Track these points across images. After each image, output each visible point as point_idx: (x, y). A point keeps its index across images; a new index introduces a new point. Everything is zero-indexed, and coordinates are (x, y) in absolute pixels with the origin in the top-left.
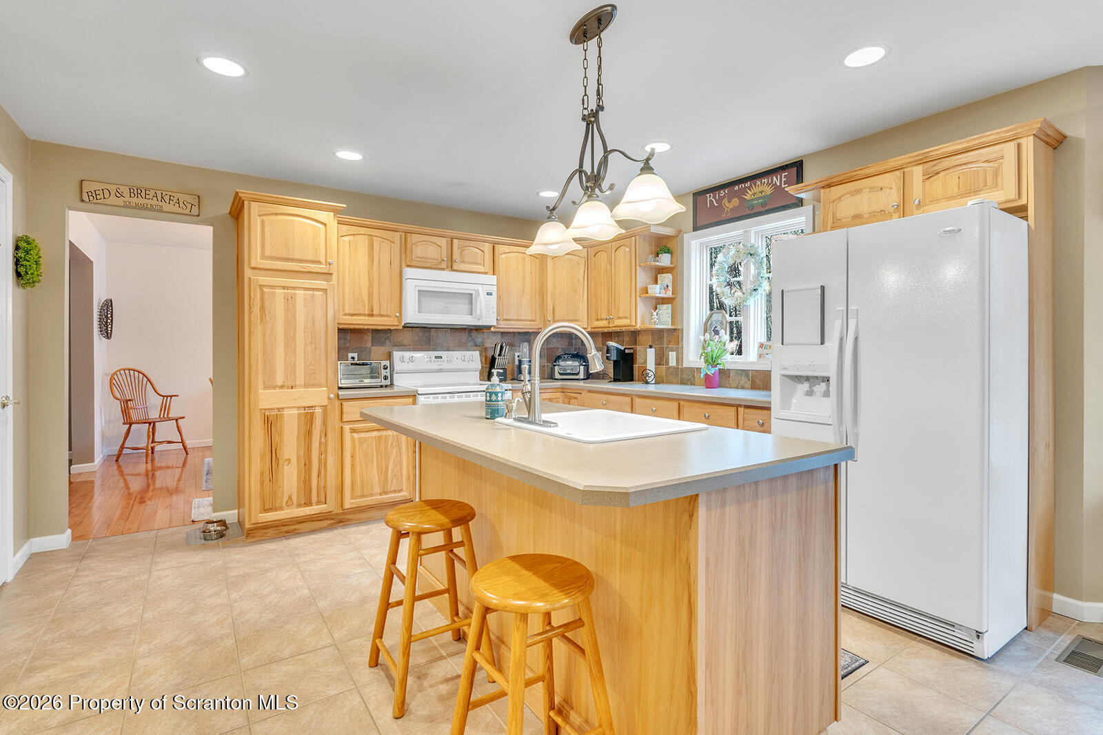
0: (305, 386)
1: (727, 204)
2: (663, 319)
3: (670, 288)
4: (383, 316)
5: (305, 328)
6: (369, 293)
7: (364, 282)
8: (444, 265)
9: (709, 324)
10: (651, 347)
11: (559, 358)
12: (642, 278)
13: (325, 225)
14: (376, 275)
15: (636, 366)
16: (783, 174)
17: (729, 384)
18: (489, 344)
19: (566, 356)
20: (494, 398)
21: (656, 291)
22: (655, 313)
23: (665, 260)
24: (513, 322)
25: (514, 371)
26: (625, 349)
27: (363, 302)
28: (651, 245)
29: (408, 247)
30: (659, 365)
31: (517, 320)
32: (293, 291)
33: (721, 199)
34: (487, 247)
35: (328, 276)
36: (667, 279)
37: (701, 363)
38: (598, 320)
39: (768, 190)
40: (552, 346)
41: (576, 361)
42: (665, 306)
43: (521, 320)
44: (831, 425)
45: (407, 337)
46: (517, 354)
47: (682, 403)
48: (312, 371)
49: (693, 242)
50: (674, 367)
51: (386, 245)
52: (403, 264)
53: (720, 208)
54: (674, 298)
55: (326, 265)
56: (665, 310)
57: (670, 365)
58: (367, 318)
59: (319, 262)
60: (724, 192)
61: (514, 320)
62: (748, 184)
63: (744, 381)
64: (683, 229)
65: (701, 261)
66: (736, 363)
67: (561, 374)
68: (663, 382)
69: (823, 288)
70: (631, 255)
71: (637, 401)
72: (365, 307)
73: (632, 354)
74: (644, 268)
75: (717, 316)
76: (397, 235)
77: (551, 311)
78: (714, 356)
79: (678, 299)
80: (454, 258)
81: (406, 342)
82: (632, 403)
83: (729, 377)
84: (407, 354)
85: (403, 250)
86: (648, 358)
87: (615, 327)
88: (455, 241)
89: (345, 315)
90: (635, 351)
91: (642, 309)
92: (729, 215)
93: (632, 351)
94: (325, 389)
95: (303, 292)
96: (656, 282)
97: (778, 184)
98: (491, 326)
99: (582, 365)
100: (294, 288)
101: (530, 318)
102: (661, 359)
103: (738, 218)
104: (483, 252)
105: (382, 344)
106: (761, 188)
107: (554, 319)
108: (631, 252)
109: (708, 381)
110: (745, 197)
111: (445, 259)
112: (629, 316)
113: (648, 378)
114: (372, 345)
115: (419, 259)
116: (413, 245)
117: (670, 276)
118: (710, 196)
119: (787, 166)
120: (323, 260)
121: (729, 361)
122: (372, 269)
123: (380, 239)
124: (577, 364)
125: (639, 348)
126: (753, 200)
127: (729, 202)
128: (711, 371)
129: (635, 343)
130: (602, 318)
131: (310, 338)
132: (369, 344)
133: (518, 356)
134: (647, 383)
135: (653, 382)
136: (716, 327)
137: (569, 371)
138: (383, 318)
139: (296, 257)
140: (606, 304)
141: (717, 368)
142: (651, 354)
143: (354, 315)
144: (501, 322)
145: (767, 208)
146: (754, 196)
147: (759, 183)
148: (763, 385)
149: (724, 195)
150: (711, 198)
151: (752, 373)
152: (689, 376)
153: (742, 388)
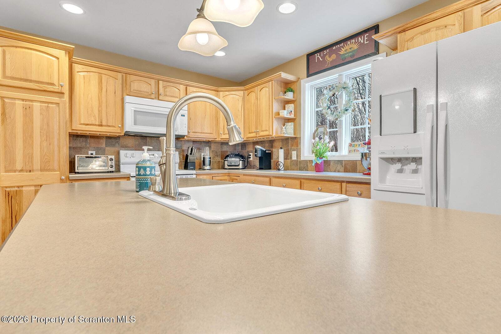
0: (41, 170)
1: (328, 59)
2: (289, 131)
3: (293, 113)
4: (110, 126)
5: (40, 130)
6: (99, 111)
7: (95, 104)
8: (153, 96)
9: (316, 134)
10: (281, 148)
11: (227, 156)
12: (276, 107)
13: (58, 58)
14: (104, 99)
15: (272, 161)
16: (366, 35)
17: (330, 169)
18: (185, 147)
19: (232, 155)
20: (142, 172)
21: (285, 114)
22: (284, 128)
23: (290, 96)
24: (199, 134)
25: (201, 164)
26: (266, 150)
27: (94, 116)
28: (281, 87)
29: (128, 83)
30: (286, 159)
31: (201, 133)
32: (31, 103)
33: (324, 56)
34: (182, 88)
35: (61, 95)
36: (291, 107)
37: (313, 157)
38: (250, 133)
39: (355, 47)
40: (224, 150)
41: (237, 158)
42: (290, 123)
43: (204, 133)
44: (424, 194)
45: (131, 142)
46: (202, 154)
47: (302, 181)
48: (47, 160)
49: (307, 84)
50: (295, 161)
51: (111, 81)
52: (125, 94)
53: (324, 61)
54: (296, 119)
55: (59, 87)
56: (290, 126)
57: (293, 159)
58: (97, 127)
59: (52, 84)
60: (327, 51)
61: (199, 133)
62: (342, 45)
63: (339, 167)
64: (300, 77)
65: (311, 96)
66: (334, 156)
67: (229, 166)
68: (289, 170)
69: (415, 90)
70: (269, 92)
71: (274, 180)
72: (95, 120)
73: (270, 153)
74: (277, 100)
75: (321, 129)
76: (120, 75)
77: (223, 128)
78: (321, 152)
79: (297, 120)
80: (160, 93)
81: (130, 145)
82: (270, 181)
83: (330, 165)
84: (129, 153)
85: (124, 85)
86: (280, 155)
87: (260, 136)
88: (161, 82)
89: (81, 124)
90: (272, 151)
91: (276, 125)
92: (330, 66)
93: (270, 152)
94: (59, 172)
95: (39, 104)
96: (284, 109)
97: (362, 42)
98: (185, 136)
99: (241, 160)
100: (32, 101)
101: (209, 132)
102: (287, 156)
103: (336, 66)
104: (179, 90)
105: (113, 146)
106: (351, 46)
107: (224, 133)
108: (269, 90)
109: (317, 168)
110: (340, 53)
111: (154, 92)
112: (268, 130)
113: (279, 167)
114: (106, 146)
115: (135, 92)
116: (131, 82)
117: (293, 105)
118: (317, 55)
119: (369, 29)
120: (56, 83)
121: (330, 155)
122: (101, 95)
123: (107, 76)
124: (238, 160)
125: (274, 150)
126: (345, 54)
127: (330, 57)
128: (319, 162)
129: (272, 147)
130: (253, 131)
131: (45, 137)
132: (104, 146)
133: (203, 155)
134: (279, 170)
135: (283, 169)
136: (320, 136)
137: (233, 164)
138: (109, 128)
139: (34, 78)
140: (255, 123)
141: (323, 160)
142: (281, 153)
143: (88, 125)
144: (191, 133)
146: (346, 51)
147: (349, 43)
148: (352, 169)
149: (326, 53)
150: (318, 56)
151: (344, 162)
152: (304, 165)
153: (339, 171)
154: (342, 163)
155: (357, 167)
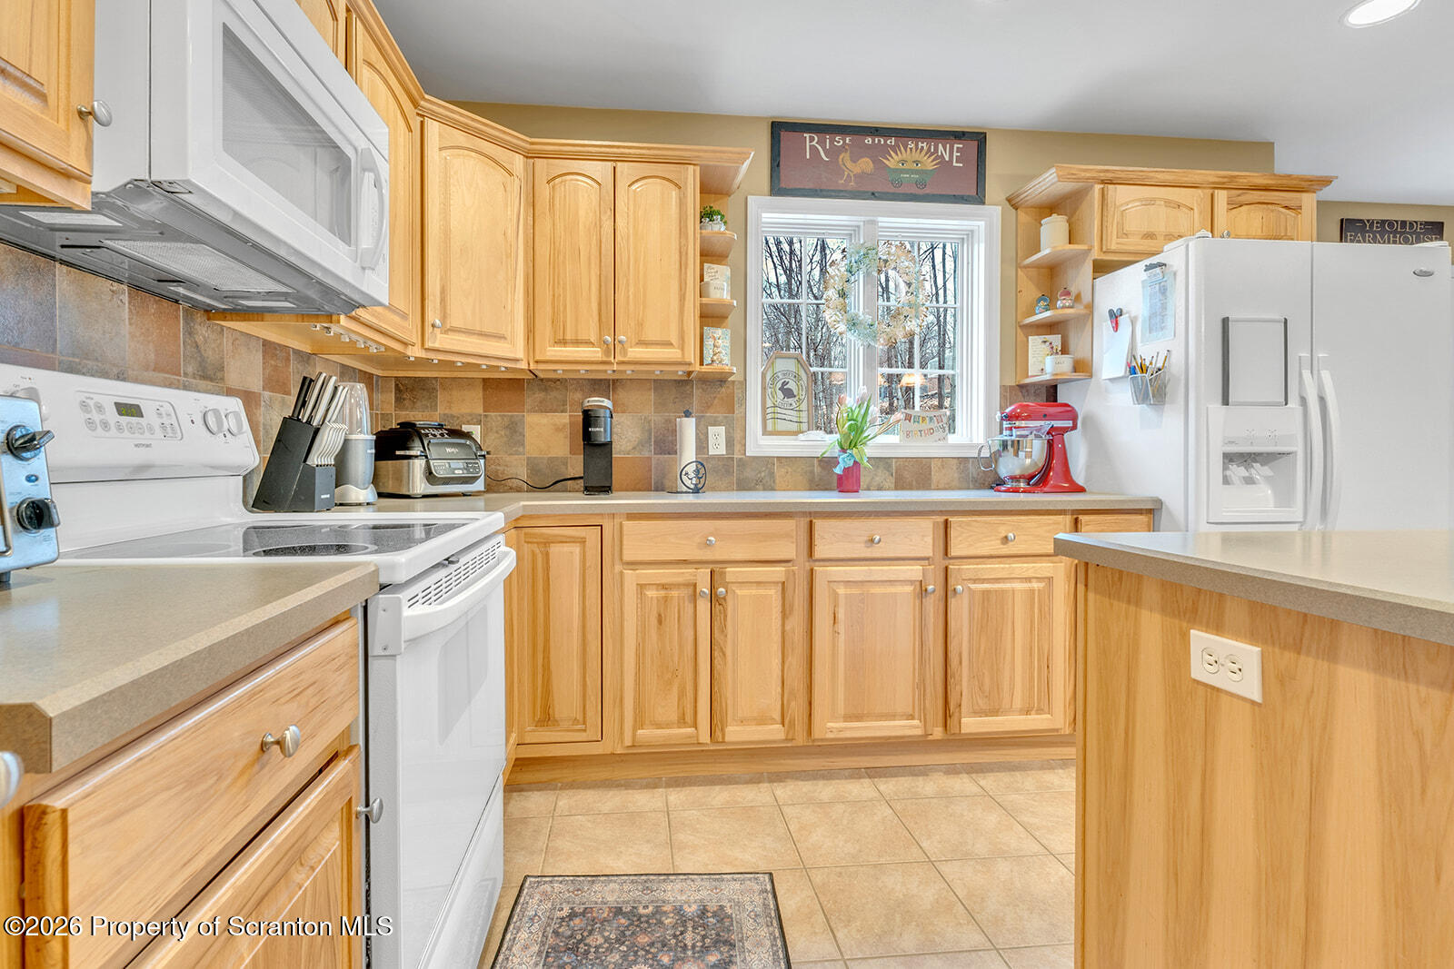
1: (849, 164)
9: (769, 376)
16: (956, 146)
19: (436, 432)
33: (836, 151)
36: (720, 273)
39: (929, 164)
49: (764, 215)
57: (710, 453)
60: (843, 140)
62: (891, 141)
69: (1286, 319)
75: (785, 364)
97: (947, 159)
103: (872, 194)
106: (916, 156)
110: (885, 161)
112: (674, 340)
113: (696, 482)
117: (726, 267)
118: (812, 139)
119: (964, 133)
126: (902, 171)
127: (853, 161)
134: (696, 490)
136: (786, 383)
145: (927, 191)
146: (903, 164)
147: (911, 145)
148: (916, 481)
149: (843, 146)
150: (814, 143)
151: (896, 462)
152: (760, 472)
153: (880, 489)
154: (890, 466)
155: (930, 474)
